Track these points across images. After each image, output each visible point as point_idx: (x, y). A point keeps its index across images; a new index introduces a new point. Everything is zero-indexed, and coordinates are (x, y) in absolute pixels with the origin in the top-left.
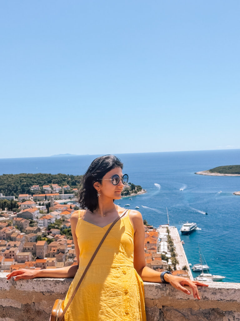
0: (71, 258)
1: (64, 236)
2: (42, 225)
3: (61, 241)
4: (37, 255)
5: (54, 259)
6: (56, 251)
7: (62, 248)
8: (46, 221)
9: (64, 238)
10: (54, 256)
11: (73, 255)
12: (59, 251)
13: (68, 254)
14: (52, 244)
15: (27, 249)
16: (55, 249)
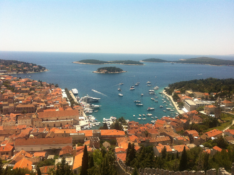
1: (10, 90)
6: (7, 98)
7: (11, 96)
9: (11, 91)
10: (6, 101)
11: (18, 100)
12: (9, 98)
13: (15, 100)
14: (4, 94)
16: (6, 97)
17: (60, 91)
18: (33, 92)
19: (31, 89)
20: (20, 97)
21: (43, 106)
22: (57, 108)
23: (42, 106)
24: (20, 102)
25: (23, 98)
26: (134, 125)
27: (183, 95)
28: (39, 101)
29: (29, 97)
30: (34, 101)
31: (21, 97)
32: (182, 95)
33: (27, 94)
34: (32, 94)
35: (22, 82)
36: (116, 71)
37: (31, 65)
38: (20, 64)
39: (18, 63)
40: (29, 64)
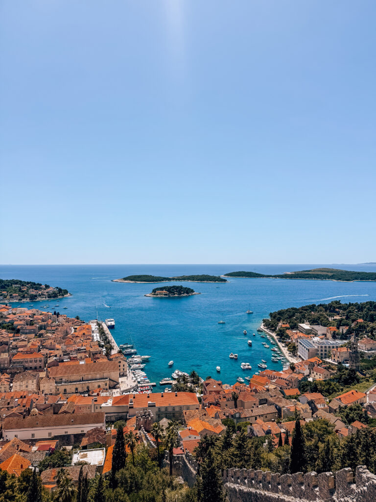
0: (14, 349)
3: (2, 334)
7: (5, 340)
9: (5, 331)
11: (16, 346)
12: (2, 343)
13: (11, 346)
17: (89, 329)
18: (43, 331)
19: (41, 328)
20: (20, 341)
21: (58, 356)
22: (81, 359)
23: (56, 356)
24: (20, 350)
25: (26, 343)
26: (215, 386)
27: (295, 331)
28: (52, 348)
29: (36, 342)
30: (44, 347)
31: (23, 340)
32: (293, 331)
33: (33, 335)
34: (41, 335)
35: (26, 314)
36: (183, 293)
37: (43, 286)
38: (25, 286)
39: (22, 283)
40: (41, 285)
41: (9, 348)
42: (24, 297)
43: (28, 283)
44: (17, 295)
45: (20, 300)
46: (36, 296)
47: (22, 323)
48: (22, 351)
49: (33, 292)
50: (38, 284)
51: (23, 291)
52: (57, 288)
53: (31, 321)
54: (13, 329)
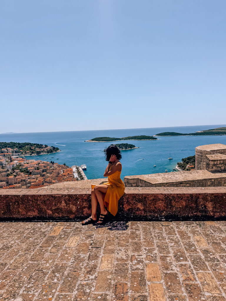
0: (29, 183)
1: (23, 173)
2: (9, 168)
3: (22, 175)
4: (9, 183)
5: (20, 185)
6: (20, 181)
7: (23, 179)
8: (11, 166)
10: (19, 183)
12: (22, 181)
13: (27, 182)
14: (17, 177)
15: (3, 180)
16: (19, 179)
17: (71, 171)
18: (45, 173)
19: (43, 171)
20: (32, 179)
24: (32, 184)
25: (35, 180)
29: (41, 179)
30: (46, 182)
31: (34, 179)
33: (39, 175)
34: (43, 175)
35: (34, 164)
36: (128, 148)
37: (44, 146)
38: (33, 146)
39: (31, 145)
40: (42, 145)
41: (26, 183)
42: (33, 153)
43: (35, 144)
44: (29, 151)
45: (31, 154)
46: (40, 152)
47: (32, 168)
48: (33, 185)
49: (38, 150)
50: (41, 145)
51: (32, 150)
52: (52, 147)
53: (38, 167)
54: (28, 172)
